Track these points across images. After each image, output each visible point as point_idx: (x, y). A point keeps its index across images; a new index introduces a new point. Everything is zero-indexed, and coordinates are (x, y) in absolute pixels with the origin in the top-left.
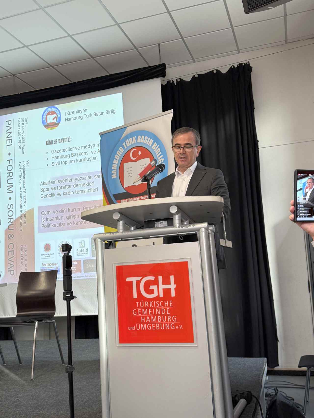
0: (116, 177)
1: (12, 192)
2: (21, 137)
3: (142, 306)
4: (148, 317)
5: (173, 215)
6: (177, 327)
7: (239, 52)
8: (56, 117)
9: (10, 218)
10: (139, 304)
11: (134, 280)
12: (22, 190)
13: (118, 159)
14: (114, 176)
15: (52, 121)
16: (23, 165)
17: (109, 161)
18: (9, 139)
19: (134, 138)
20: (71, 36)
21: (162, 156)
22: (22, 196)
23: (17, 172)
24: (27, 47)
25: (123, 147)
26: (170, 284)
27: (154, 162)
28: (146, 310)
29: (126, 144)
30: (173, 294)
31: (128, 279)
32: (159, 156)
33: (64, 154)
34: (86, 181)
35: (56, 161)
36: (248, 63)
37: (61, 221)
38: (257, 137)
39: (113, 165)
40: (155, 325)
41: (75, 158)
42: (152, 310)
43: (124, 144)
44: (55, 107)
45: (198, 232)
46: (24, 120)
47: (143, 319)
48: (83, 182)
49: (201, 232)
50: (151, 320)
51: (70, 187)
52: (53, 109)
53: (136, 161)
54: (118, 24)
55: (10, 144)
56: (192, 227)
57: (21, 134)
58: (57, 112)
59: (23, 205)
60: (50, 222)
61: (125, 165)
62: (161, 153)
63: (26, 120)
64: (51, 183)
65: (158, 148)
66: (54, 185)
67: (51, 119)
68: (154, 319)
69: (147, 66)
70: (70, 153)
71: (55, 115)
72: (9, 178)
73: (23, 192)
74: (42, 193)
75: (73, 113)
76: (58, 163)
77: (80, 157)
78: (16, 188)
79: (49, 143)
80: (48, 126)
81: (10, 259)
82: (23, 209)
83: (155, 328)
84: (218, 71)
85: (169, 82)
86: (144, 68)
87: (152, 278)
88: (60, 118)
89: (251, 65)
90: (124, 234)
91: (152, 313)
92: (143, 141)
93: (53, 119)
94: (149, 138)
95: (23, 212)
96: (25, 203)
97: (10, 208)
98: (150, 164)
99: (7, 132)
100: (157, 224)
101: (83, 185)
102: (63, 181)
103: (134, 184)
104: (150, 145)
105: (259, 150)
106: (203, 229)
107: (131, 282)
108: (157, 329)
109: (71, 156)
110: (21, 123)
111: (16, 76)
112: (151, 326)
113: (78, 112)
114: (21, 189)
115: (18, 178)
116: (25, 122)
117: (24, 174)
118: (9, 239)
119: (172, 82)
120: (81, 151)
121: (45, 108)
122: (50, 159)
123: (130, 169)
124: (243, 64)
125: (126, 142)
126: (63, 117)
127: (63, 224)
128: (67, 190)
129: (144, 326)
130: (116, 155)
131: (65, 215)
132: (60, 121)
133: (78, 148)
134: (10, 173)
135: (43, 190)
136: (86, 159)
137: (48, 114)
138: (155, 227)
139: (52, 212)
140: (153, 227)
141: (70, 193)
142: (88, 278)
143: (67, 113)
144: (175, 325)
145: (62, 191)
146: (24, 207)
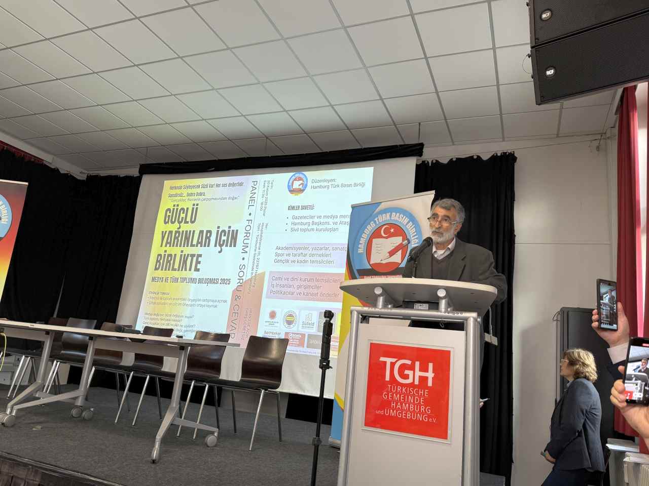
0: (362, 251)
1: (247, 252)
2: (264, 199)
3: (394, 390)
4: (399, 403)
5: (439, 298)
6: (430, 420)
7: (504, 140)
8: (302, 184)
9: (240, 278)
10: (391, 387)
11: (389, 361)
12: (257, 252)
13: (367, 233)
14: (360, 251)
15: (298, 187)
16: (262, 227)
17: (357, 235)
18: (252, 199)
19: (388, 215)
20: (332, 106)
21: (416, 237)
22: (256, 258)
23: (255, 232)
24: (287, 111)
25: (375, 222)
26: (428, 372)
27: (406, 241)
28: (398, 395)
29: (378, 219)
30: (430, 384)
31: (382, 359)
32: (413, 237)
33: (304, 221)
34: (323, 252)
35: (296, 227)
36: (513, 153)
37: (291, 290)
38: (514, 231)
39: (362, 239)
40: (406, 414)
41: (315, 227)
42: (404, 397)
43: (376, 219)
44: (302, 174)
45: (465, 322)
46: (271, 182)
47: (393, 405)
48: (321, 252)
49: (468, 322)
50: (402, 407)
51: (305, 255)
52: (301, 176)
53: (387, 238)
54: (382, 99)
55: (253, 204)
56: (460, 315)
57: (265, 196)
58: (305, 179)
59: (255, 267)
60: (278, 289)
61: (374, 240)
62: (416, 233)
63: (272, 183)
64: (287, 248)
65: (413, 228)
66: (290, 251)
67: (297, 185)
68: (405, 407)
69: (403, 144)
70: (311, 221)
71: (301, 182)
72: (246, 238)
73: (257, 254)
74: (276, 258)
75: (320, 181)
76: (297, 230)
77: (320, 227)
78: (251, 250)
79: (291, 208)
80: (292, 191)
81: (233, 322)
82: (254, 272)
83: (406, 416)
84: (478, 157)
85: (423, 162)
86: (401, 146)
87: (408, 362)
88: (306, 185)
89: (515, 155)
90: (383, 310)
91: (404, 399)
92: (398, 218)
93: (299, 185)
94: (405, 217)
95: (254, 275)
96: (257, 266)
97: (242, 268)
98: (401, 244)
99: (252, 192)
100: (417, 306)
101: (320, 256)
102: (300, 248)
103: (381, 262)
104: (405, 224)
105: (516, 245)
106: (472, 319)
107: (385, 363)
108: (408, 418)
109: (311, 224)
110: (266, 185)
111: (269, 139)
112: (402, 413)
113: (325, 181)
114: (255, 250)
115: (255, 240)
116: (270, 185)
117: (261, 235)
118: (236, 299)
119: (426, 162)
120: (322, 220)
121: (293, 174)
122: (290, 224)
123: (379, 246)
124: (508, 154)
125: (379, 217)
126: (310, 184)
127: (293, 294)
128: (301, 258)
129: (393, 412)
130: (366, 230)
131: (296, 283)
132: (305, 188)
133: (320, 217)
134: (247, 233)
135: (277, 255)
136: (326, 230)
137: (295, 180)
138: (415, 308)
139: (283, 280)
140: (412, 308)
141: (305, 262)
142: (311, 354)
143: (314, 181)
144: (429, 417)
145: (296, 259)
146: (255, 269)
